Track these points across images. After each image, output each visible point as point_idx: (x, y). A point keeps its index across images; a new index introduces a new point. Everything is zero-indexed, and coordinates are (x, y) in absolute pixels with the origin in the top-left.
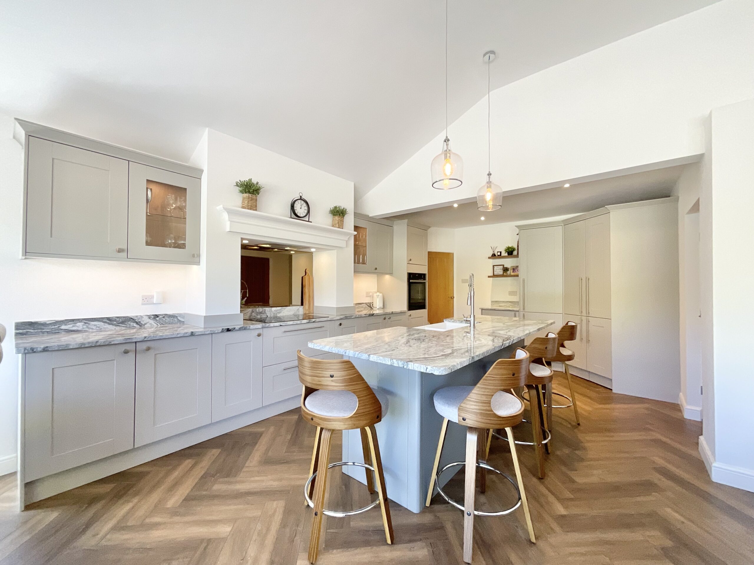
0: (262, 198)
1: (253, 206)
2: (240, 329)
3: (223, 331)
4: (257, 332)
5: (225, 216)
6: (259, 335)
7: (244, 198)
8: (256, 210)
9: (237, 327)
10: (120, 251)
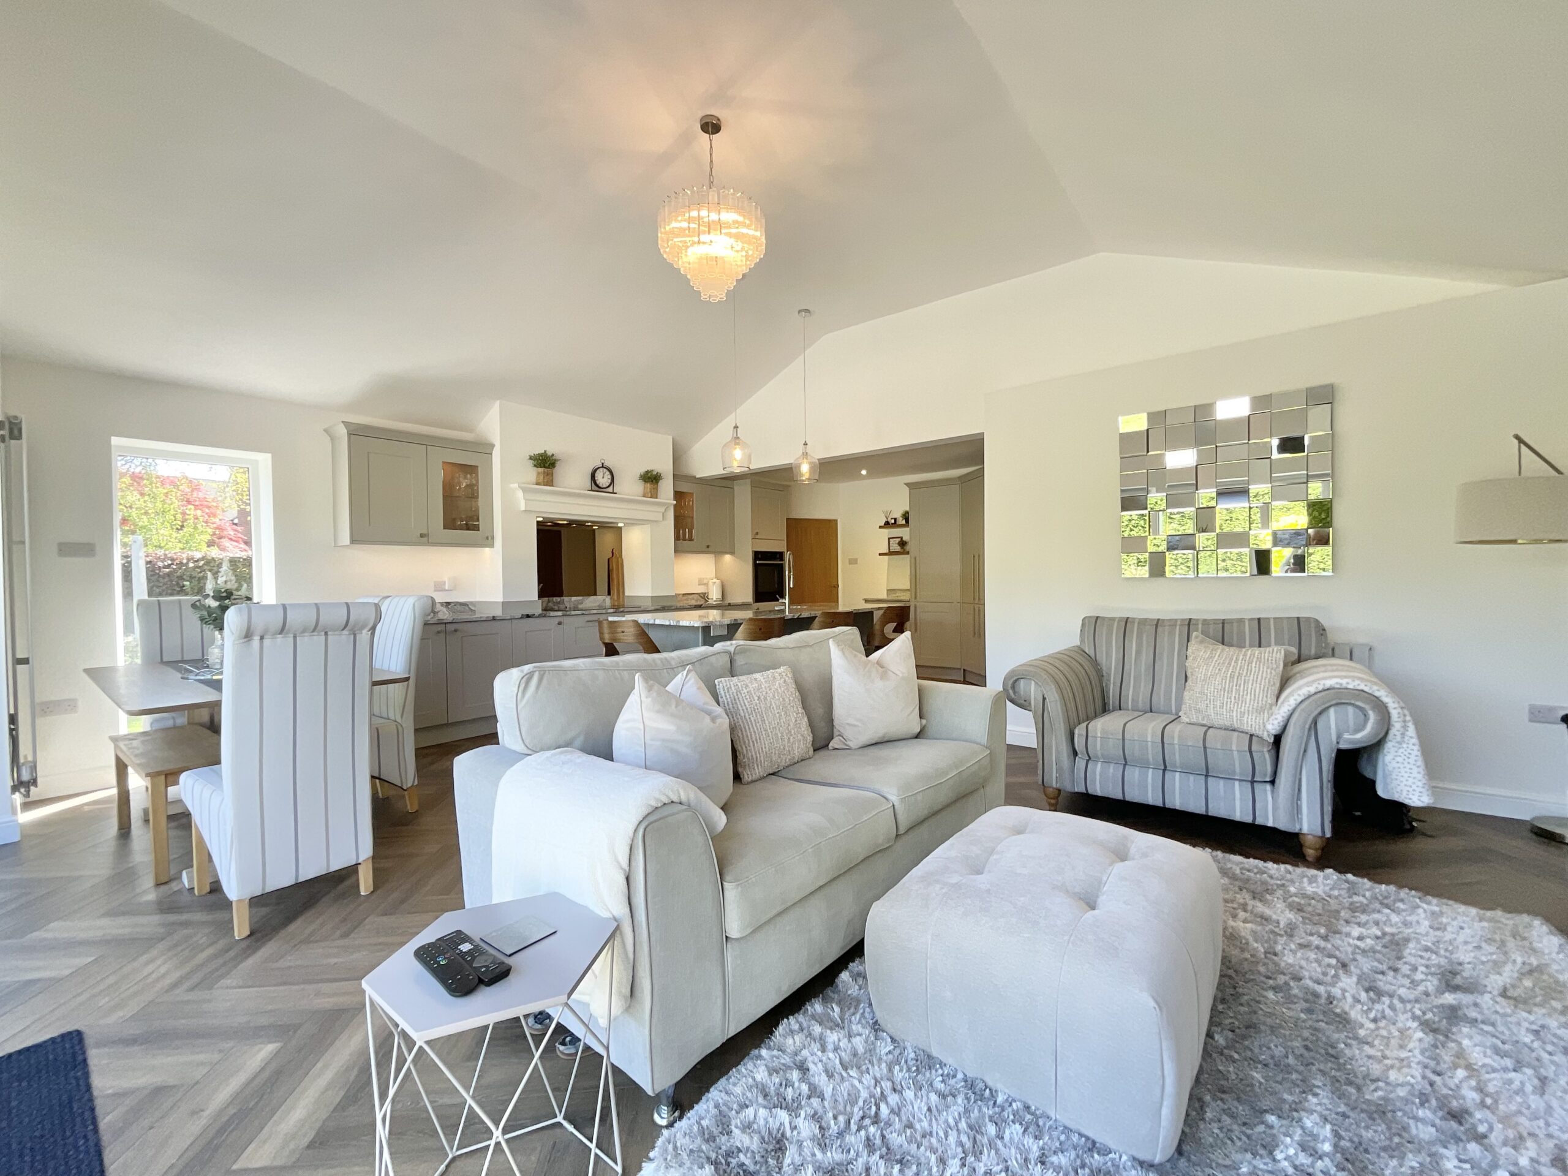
0: (558, 470)
1: (549, 481)
2: (540, 616)
3: (522, 617)
4: (557, 620)
5: (520, 494)
6: (560, 623)
7: (538, 473)
8: (552, 486)
9: (537, 614)
10: (422, 536)
